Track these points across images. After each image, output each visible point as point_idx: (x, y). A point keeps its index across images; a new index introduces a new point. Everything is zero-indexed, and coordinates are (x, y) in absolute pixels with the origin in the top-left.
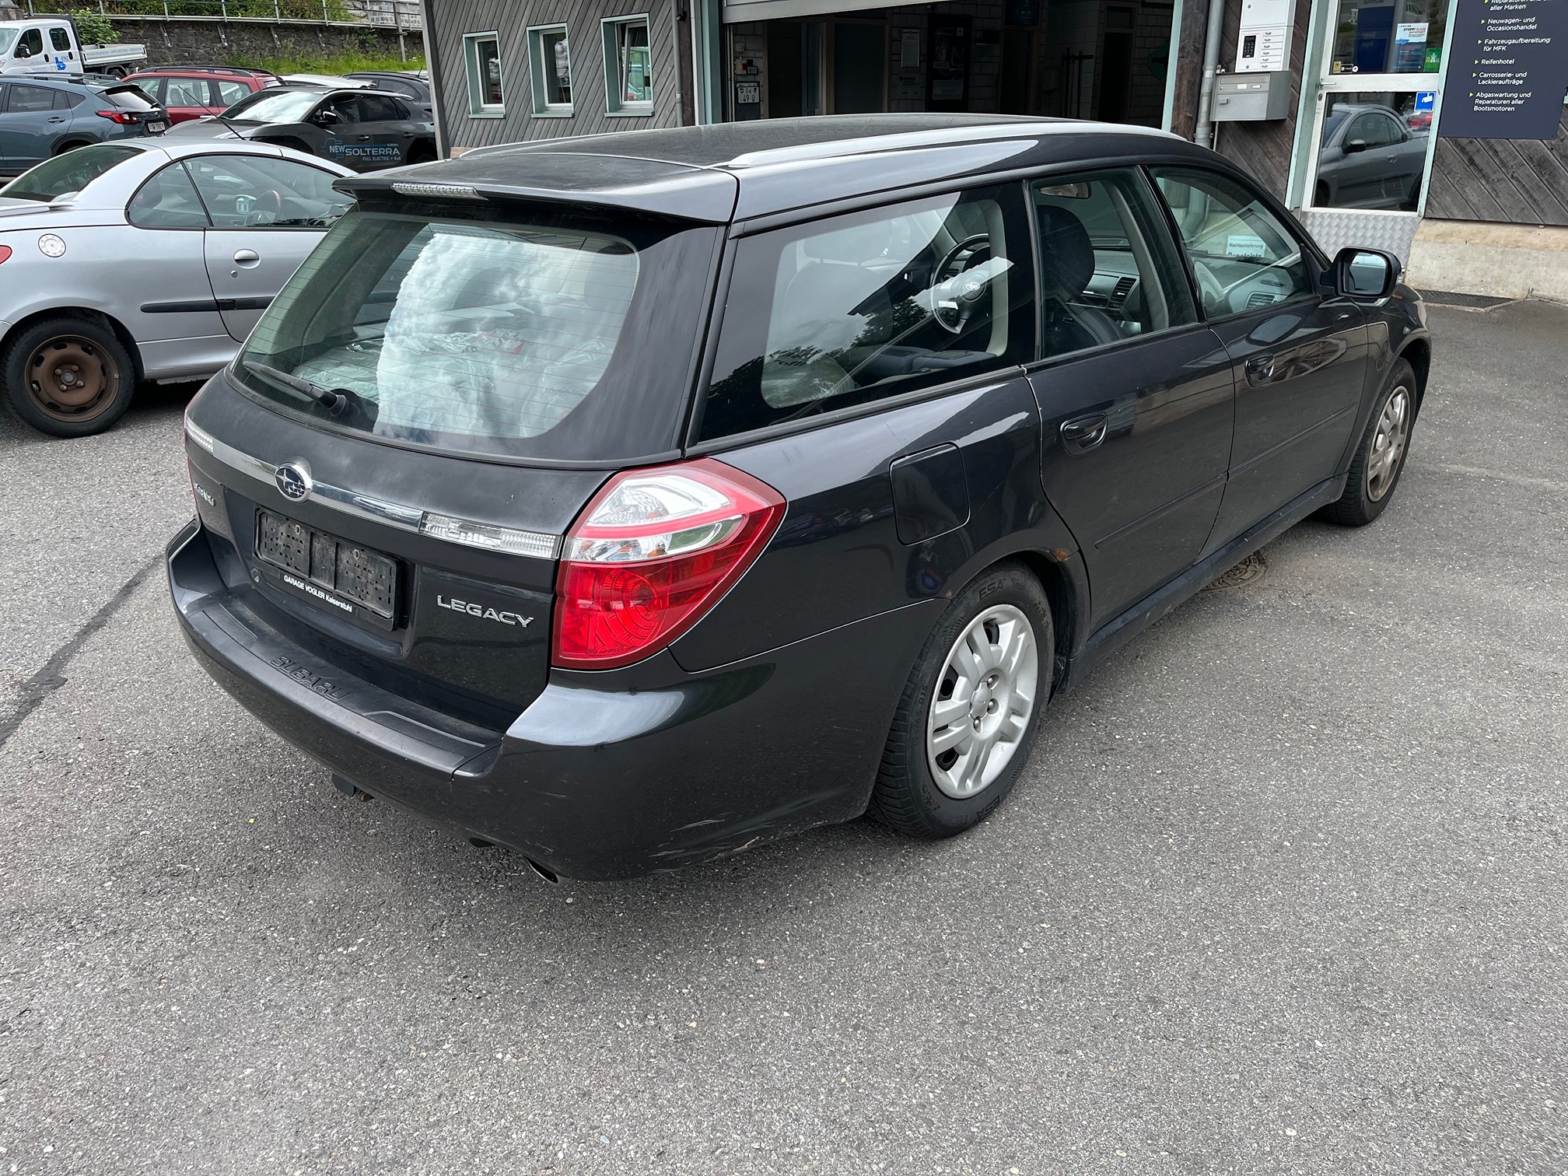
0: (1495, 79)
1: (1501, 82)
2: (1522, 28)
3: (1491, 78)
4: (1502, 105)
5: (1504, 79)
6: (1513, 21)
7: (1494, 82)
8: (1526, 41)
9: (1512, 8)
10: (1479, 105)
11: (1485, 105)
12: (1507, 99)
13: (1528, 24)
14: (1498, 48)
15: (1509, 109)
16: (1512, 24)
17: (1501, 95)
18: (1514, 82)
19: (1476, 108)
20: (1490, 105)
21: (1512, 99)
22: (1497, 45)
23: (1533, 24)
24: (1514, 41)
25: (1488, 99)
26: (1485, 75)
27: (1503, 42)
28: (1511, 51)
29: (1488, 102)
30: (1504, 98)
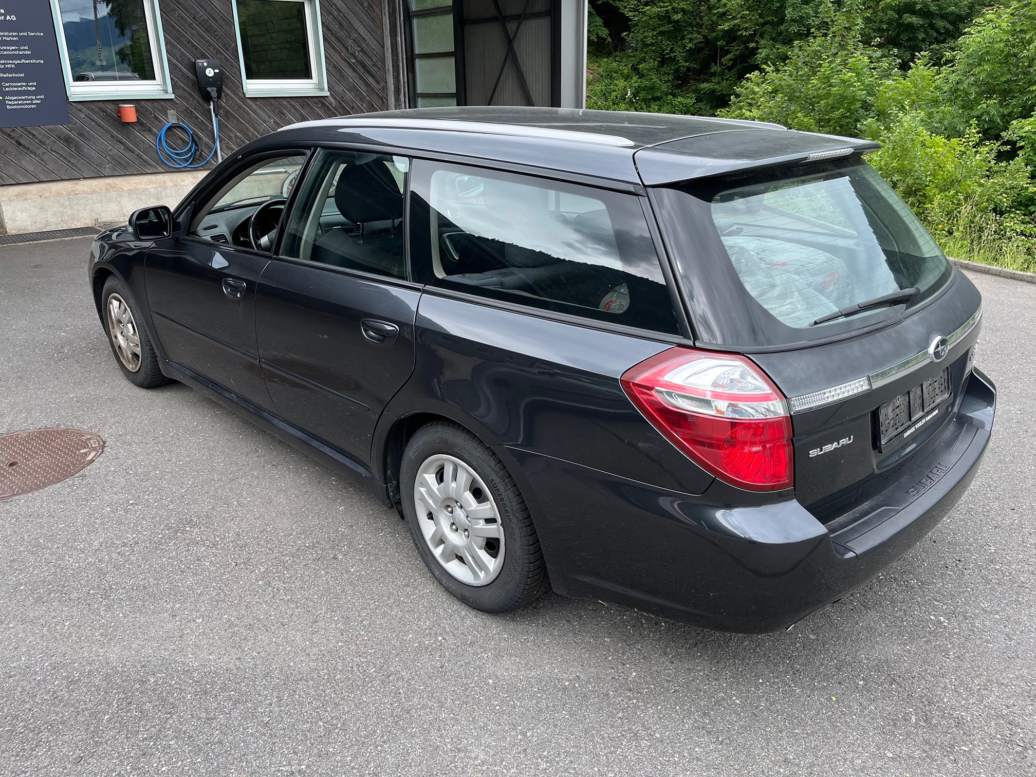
0: (15, 87)
1: (20, 89)
2: (21, 53)
3: (12, 87)
4: (27, 104)
5: (21, 86)
6: (13, 48)
7: (15, 89)
8: (27, 61)
9: (8, 39)
10: (10, 105)
11: (14, 105)
12: (28, 100)
13: (25, 50)
14: (9, 66)
15: (32, 106)
16: (12, 50)
17: (23, 98)
18: (29, 89)
19: (8, 107)
20: (18, 105)
21: (32, 100)
22: (7, 64)
23: (28, 50)
24: (19, 62)
25: (15, 100)
26: (7, 85)
27: (11, 62)
28: (18, 68)
29: (16, 103)
30: (26, 100)
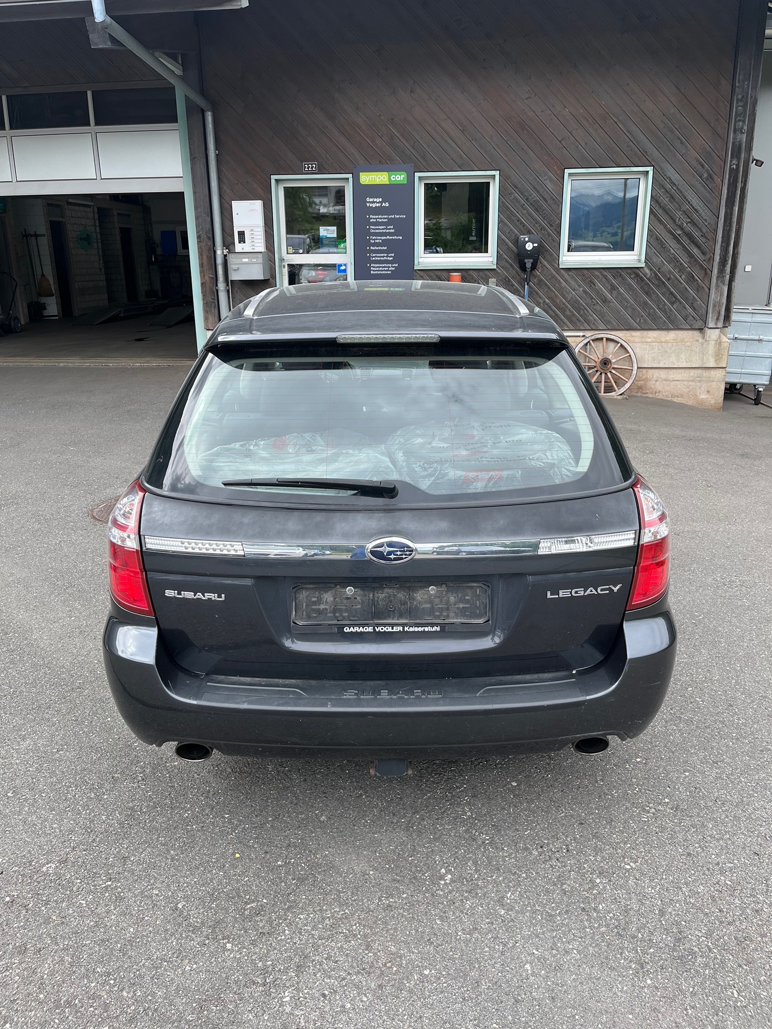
0: (379, 257)
1: (382, 259)
2: (388, 231)
3: (377, 257)
4: (385, 270)
5: (383, 257)
6: (383, 227)
7: (379, 259)
8: (391, 238)
9: (381, 220)
10: (373, 271)
11: (376, 271)
12: (386, 267)
13: (390, 229)
14: (377, 241)
15: (389, 272)
16: (382, 229)
17: (383, 265)
18: (388, 258)
19: (372, 272)
20: (379, 271)
21: (389, 267)
22: (377, 239)
23: (392, 229)
24: (385, 238)
25: (377, 267)
26: (374, 255)
27: (379, 238)
28: (384, 243)
29: (378, 269)
30: (385, 267)
